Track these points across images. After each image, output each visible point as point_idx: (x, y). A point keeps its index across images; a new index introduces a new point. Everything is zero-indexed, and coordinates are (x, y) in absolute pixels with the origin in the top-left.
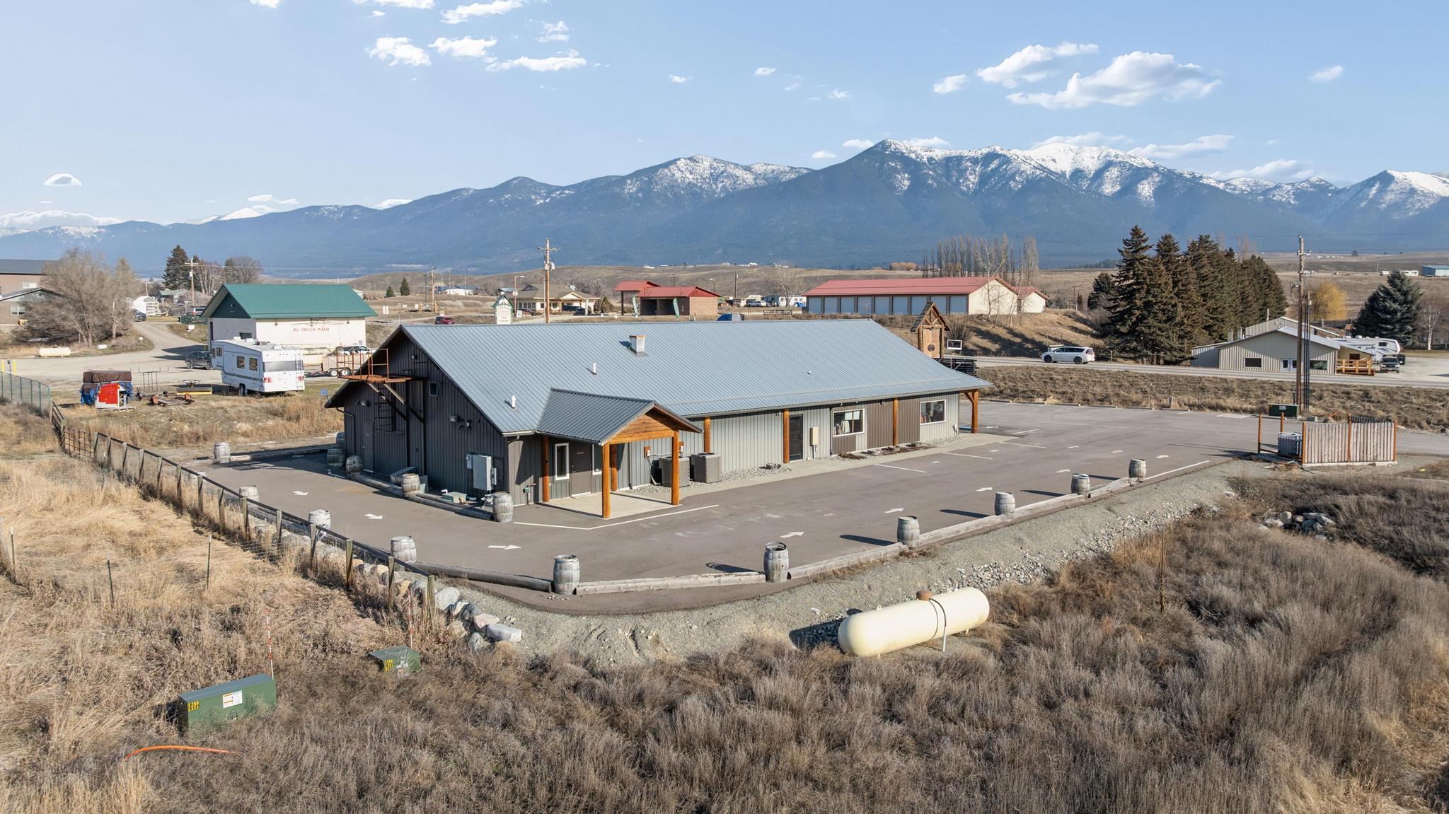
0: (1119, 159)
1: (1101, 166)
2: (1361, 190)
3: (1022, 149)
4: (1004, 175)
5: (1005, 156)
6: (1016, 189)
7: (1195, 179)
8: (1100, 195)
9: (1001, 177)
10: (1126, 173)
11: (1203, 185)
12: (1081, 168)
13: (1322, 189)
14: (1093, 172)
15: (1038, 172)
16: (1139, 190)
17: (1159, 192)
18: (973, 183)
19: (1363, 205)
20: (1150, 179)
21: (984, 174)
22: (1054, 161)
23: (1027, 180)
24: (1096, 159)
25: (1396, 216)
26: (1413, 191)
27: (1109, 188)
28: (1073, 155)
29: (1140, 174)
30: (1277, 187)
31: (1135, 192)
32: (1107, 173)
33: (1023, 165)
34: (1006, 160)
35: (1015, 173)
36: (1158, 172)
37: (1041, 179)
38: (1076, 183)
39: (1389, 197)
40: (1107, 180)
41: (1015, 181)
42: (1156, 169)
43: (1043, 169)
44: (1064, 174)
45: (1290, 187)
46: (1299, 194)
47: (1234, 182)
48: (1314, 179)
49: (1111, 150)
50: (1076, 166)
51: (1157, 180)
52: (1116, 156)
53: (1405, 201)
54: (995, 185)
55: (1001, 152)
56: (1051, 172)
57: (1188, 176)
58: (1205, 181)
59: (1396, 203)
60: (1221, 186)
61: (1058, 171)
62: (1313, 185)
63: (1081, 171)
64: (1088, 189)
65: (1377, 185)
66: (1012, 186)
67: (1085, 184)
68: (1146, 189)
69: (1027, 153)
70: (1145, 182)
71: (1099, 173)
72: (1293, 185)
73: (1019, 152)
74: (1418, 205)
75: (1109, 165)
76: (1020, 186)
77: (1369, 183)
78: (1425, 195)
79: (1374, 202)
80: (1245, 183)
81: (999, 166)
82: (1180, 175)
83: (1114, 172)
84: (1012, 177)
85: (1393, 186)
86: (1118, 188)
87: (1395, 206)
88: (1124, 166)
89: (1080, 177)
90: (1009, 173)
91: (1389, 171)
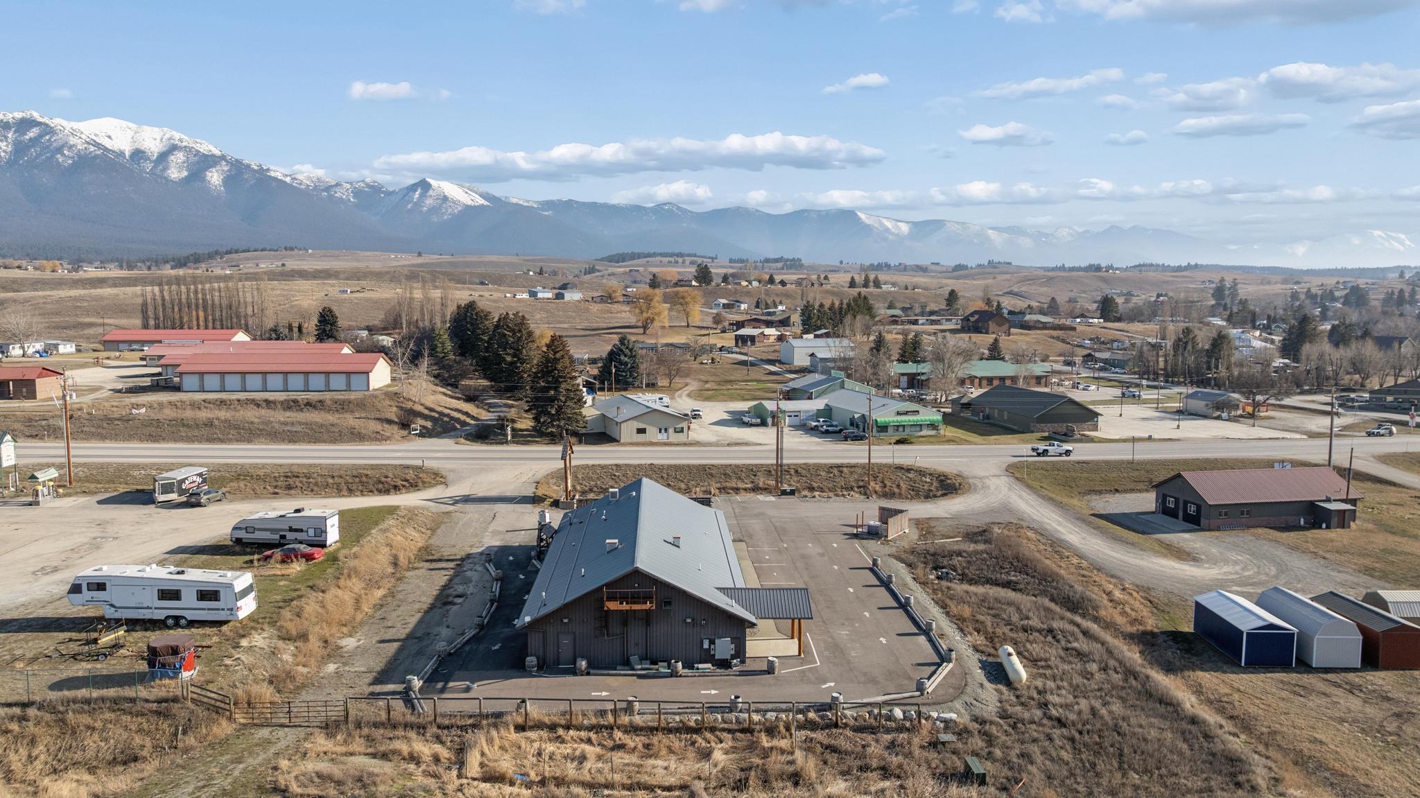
0: (184, 144)
1: (165, 149)
2: (407, 194)
3: (69, 119)
4: (48, 147)
5: (47, 125)
6: (66, 165)
7: (262, 172)
8: (166, 179)
9: (45, 148)
10: (193, 159)
11: (270, 177)
12: (142, 148)
13: (376, 189)
14: (156, 155)
15: (92, 148)
16: (208, 178)
17: (228, 181)
18: (4, 151)
19: (409, 206)
20: (218, 168)
21: (20, 142)
22: (109, 137)
23: (80, 156)
24: (158, 141)
25: (435, 219)
26: (445, 198)
27: (175, 173)
28: (132, 133)
29: (208, 161)
30: (337, 185)
31: (203, 180)
32: (172, 157)
33: (71, 138)
34: (48, 130)
35: (63, 146)
36: (226, 161)
37: (96, 157)
38: (138, 164)
39: (429, 202)
40: (173, 165)
41: (63, 155)
42: (223, 158)
43: (97, 145)
44: (122, 154)
45: (349, 186)
46: (357, 193)
47: (300, 177)
48: (368, 180)
49: (174, 133)
50: (137, 146)
51: (226, 168)
52: (181, 140)
53: (440, 206)
54: (36, 158)
55: (40, 120)
56: (106, 149)
57: (256, 168)
58: (273, 174)
59: (434, 207)
60: (288, 180)
61: (115, 149)
62: (368, 185)
63: (143, 152)
64: (152, 172)
65: (419, 191)
66: (60, 160)
67: (149, 166)
68: (215, 177)
69: (76, 125)
70: (214, 170)
71: (163, 156)
72: (351, 183)
73: (64, 123)
74: (450, 210)
75: (173, 148)
76: (70, 162)
77: (413, 188)
78: (454, 202)
79: (418, 204)
80: (309, 178)
81: (41, 136)
82: (248, 166)
83: (179, 157)
84: (59, 150)
85: (431, 192)
86: (185, 173)
87: (434, 210)
88: (190, 151)
89: (142, 158)
90: (54, 145)
91: (428, 180)
